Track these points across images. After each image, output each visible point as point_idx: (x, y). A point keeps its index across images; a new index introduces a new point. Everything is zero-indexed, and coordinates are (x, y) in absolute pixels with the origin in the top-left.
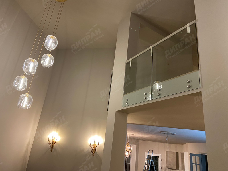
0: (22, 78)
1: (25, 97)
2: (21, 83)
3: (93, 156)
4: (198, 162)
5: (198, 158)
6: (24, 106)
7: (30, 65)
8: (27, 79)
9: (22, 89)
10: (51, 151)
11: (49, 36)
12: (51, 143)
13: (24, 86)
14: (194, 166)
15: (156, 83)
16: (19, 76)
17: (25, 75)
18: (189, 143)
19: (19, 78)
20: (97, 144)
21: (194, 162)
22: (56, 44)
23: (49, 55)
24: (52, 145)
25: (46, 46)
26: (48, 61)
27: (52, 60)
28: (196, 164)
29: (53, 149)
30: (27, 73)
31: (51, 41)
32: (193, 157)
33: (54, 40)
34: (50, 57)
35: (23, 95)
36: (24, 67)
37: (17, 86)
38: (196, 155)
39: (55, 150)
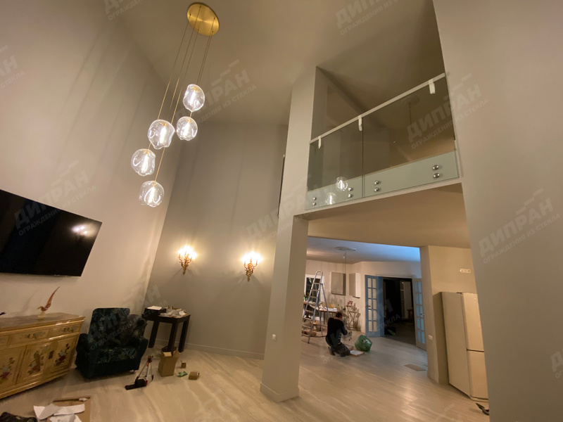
0: (147, 153)
1: (151, 186)
2: (146, 163)
3: (249, 280)
4: (374, 286)
5: (374, 280)
6: (150, 201)
7: (159, 132)
8: (154, 155)
9: (147, 172)
10: (184, 273)
11: (191, 85)
12: (184, 261)
13: (150, 168)
14: (370, 290)
15: (340, 179)
16: (141, 150)
17: (152, 149)
18: (363, 262)
19: (141, 153)
20: (254, 263)
21: (369, 286)
22: (201, 102)
23: (189, 119)
24: (185, 266)
25: (186, 103)
26: (187, 130)
27: (195, 130)
28: (372, 288)
29: (187, 271)
30: (156, 144)
31: (194, 94)
32: (369, 280)
33: (199, 94)
34: (191, 124)
35: (150, 183)
36: (150, 134)
37: (139, 168)
38: (372, 277)
39: (190, 271)
